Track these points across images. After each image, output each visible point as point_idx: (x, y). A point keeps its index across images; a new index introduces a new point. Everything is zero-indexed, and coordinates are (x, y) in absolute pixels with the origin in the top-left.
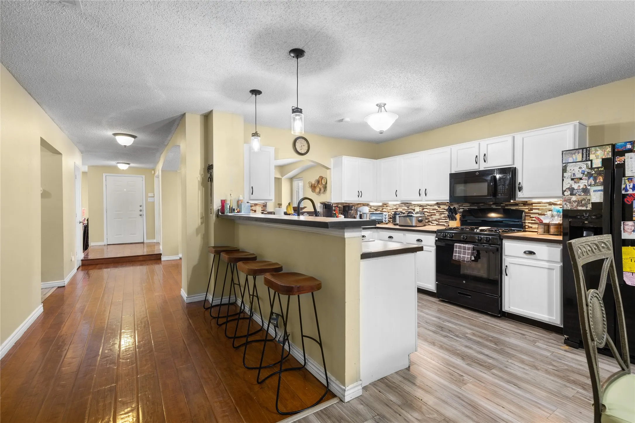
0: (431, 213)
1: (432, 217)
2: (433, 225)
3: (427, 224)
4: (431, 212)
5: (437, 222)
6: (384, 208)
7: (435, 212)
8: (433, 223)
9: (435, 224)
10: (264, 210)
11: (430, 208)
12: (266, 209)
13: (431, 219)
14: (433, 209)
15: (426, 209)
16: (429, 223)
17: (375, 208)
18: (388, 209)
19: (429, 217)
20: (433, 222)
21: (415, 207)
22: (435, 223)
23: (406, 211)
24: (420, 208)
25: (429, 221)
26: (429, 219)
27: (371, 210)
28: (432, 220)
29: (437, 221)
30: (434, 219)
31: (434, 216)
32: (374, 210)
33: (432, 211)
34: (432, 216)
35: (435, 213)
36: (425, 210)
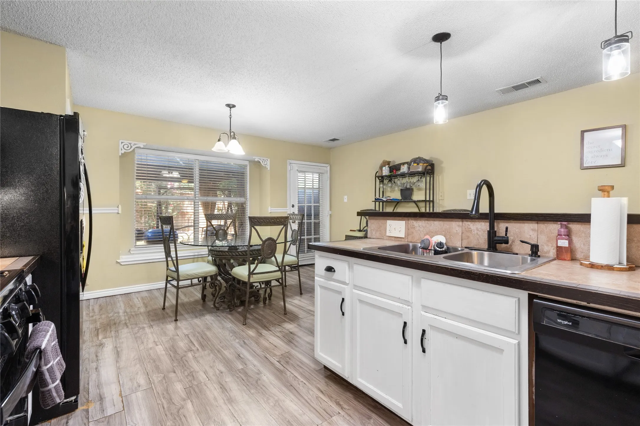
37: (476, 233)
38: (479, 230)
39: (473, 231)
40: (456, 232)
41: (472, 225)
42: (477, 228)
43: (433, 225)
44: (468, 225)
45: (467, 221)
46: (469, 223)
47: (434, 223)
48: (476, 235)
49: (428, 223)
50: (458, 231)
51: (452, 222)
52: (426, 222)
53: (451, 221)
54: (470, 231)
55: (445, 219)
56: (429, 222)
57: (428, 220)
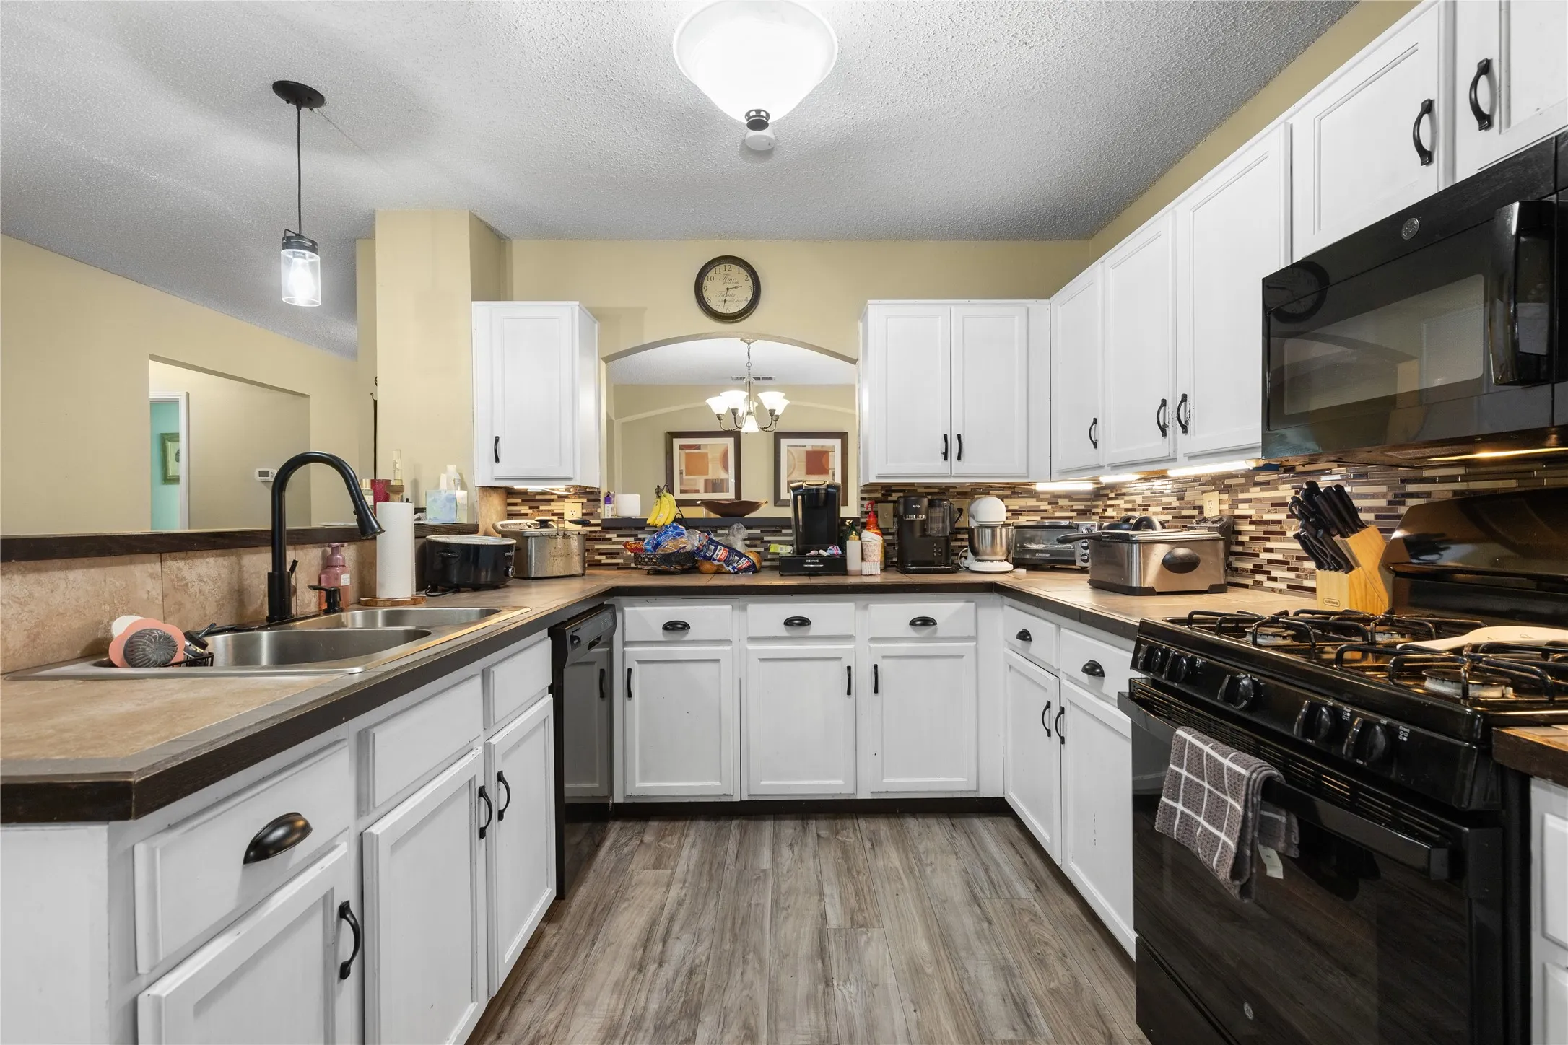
0: (1267, 522)
1: (1269, 545)
2: (1273, 590)
3: (1250, 582)
4: (1267, 517)
5: (1292, 575)
6: (1110, 503)
7: (1282, 516)
8: (1274, 579)
9: (1283, 586)
10: (591, 514)
11: (1259, 500)
12: (599, 510)
13: (1264, 556)
14: (1273, 505)
15: (1246, 506)
16: (1259, 577)
17: (1079, 506)
18: (1119, 505)
19: (1257, 546)
20: (1274, 574)
21: (1204, 492)
22: (1283, 580)
23: (1175, 513)
24: (1221, 502)
25: (1258, 569)
26: (1257, 555)
27: (1057, 514)
28: (1270, 561)
29: (1290, 569)
30: (1279, 557)
31: (1276, 540)
32: (1073, 511)
33: (1269, 512)
34: (1268, 540)
35: (1279, 522)
36: (1243, 509)
37: (197, 591)
38: (205, 580)
39: (190, 585)
40: (145, 596)
41: (187, 567)
42: (199, 576)
43: (63, 585)
44: (179, 569)
45: (175, 559)
46: (180, 564)
47: (66, 579)
48: (198, 595)
49: (39, 583)
50: (154, 593)
51: (133, 567)
52: (32, 577)
53: (131, 563)
54: (183, 586)
55: (108, 560)
56: (44, 577)
57: (38, 570)
